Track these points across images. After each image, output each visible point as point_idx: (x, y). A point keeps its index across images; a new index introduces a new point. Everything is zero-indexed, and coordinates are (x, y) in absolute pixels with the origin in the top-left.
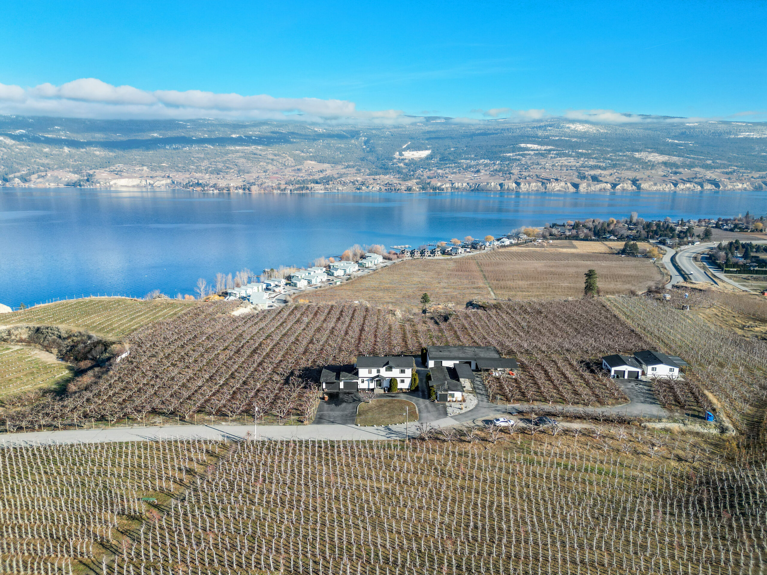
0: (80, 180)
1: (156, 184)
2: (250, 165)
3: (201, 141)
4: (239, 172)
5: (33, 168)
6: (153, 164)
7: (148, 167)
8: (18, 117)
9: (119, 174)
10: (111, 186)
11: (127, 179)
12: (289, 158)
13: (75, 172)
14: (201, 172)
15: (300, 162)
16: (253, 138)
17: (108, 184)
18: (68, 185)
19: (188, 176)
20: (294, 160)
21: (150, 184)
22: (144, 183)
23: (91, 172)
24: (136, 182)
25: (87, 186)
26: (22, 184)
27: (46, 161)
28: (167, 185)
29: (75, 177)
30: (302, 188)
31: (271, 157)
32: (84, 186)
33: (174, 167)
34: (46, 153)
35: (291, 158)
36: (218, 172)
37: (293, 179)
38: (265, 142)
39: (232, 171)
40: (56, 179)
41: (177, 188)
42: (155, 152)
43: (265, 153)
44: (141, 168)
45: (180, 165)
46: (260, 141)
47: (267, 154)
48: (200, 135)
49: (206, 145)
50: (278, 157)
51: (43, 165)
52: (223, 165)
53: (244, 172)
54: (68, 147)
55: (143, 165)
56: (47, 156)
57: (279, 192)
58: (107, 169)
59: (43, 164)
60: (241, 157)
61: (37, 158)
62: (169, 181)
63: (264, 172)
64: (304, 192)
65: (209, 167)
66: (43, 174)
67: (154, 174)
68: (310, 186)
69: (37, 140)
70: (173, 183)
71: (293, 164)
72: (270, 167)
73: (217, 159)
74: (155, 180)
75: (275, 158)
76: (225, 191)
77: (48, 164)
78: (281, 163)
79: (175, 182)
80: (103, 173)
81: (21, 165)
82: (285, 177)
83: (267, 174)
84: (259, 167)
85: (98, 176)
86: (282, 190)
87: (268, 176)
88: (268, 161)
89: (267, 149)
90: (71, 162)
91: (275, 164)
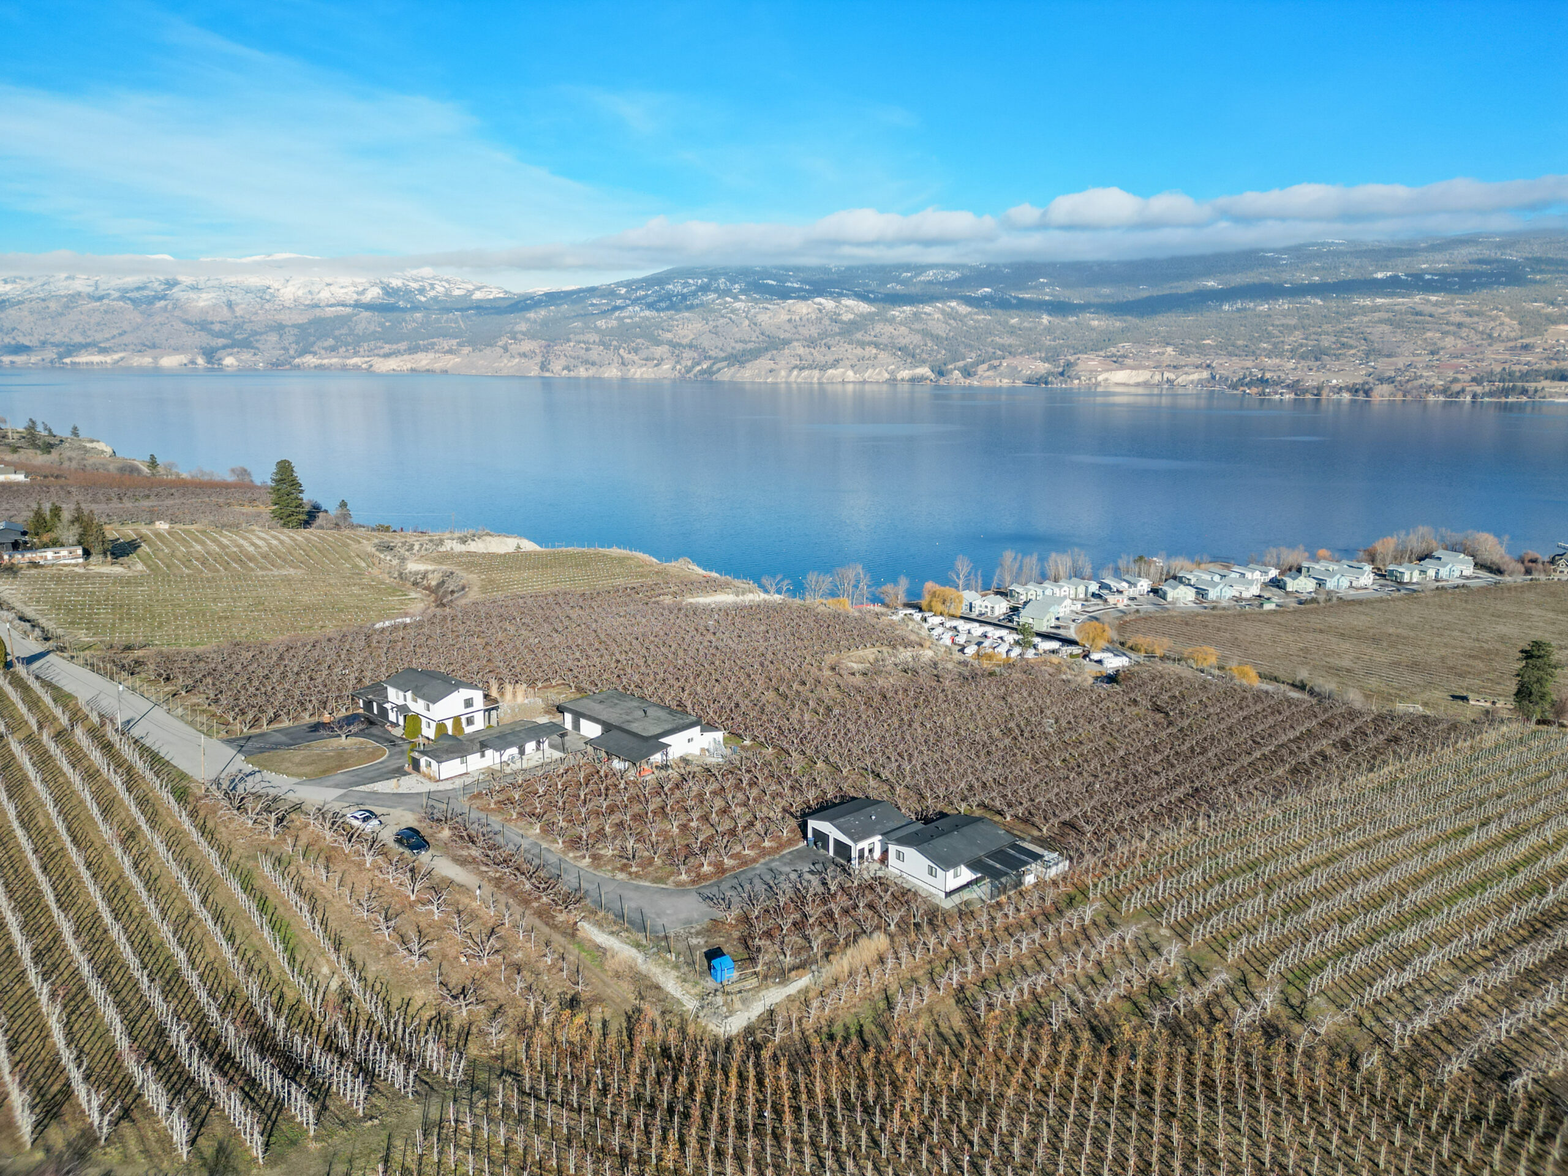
0: (1050, 373)
1: (1180, 380)
2: (1400, 337)
3: (1300, 290)
4: (1368, 354)
5: (987, 352)
6: (1187, 342)
7: (1175, 346)
8: (989, 266)
9: (1118, 362)
10: (1098, 384)
11: (1128, 371)
12: (1507, 320)
13: (1046, 360)
14: (1280, 355)
15: (1537, 329)
16: (1427, 277)
17: (1094, 380)
18: (1029, 382)
19: (1249, 364)
20: (1520, 324)
21: (1168, 380)
22: (1157, 377)
23: (1072, 359)
24: (1143, 376)
25: (1057, 385)
26: (962, 380)
27: (1007, 340)
28: (1200, 381)
29: (1042, 367)
30: (1506, 392)
31: (1457, 318)
32: (1052, 383)
33: (1228, 348)
34: (1013, 326)
35: (1512, 318)
36: (1317, 354)
37: (1499, 369)
38: (1455, 283)
39: (1353, 351)
40: (1013, 372)
41: (1217, 388)
42: (1200, 318)
43: (1443, 311)
44: (1160, 350)
45: (1240, 343)
46: (1443, 283)
47: (1448, 313)
48: (1302, 277)
49: (1309, 298)
50: (1476, 319)
51: (1002, 348)
52: (1334, 339)
53: (1379, 353)
54: (1050, 315)
55: (1168, 344)
56: (1012, 331)
57: (1442, 398)
58: (1102, 353)
59: (1003, 345)
60: (1381, 321)
61: (996, 335)
62: (1205, 374)
63: (1432, 353)
64: (1510, 399)
65: (1301, 345)
66: (996, 363)
67: (1183, 360)
68: (1531, 386)
69: (1004, 304)
70: (1213, 378)
71: (1513, 335)
72: (1449, 341)
73: (1325, 327)
74: (1180, 372)
75: (1468, 320)
76: (1309, 396)
77: (1010, 346)
78: (1482, 333)
79: (1217, 377)
80: (1093, 360)
81: (970, 347)
82: (1479, 364)
83: (1436, 357)
84: (1419, 342)
85: (1081, 366)
86: (1451, 396)
87: (1436, 363)
88: (1447, 328)
89: (1453, 300)
90: (1047, 341)
91: (1464, 335)
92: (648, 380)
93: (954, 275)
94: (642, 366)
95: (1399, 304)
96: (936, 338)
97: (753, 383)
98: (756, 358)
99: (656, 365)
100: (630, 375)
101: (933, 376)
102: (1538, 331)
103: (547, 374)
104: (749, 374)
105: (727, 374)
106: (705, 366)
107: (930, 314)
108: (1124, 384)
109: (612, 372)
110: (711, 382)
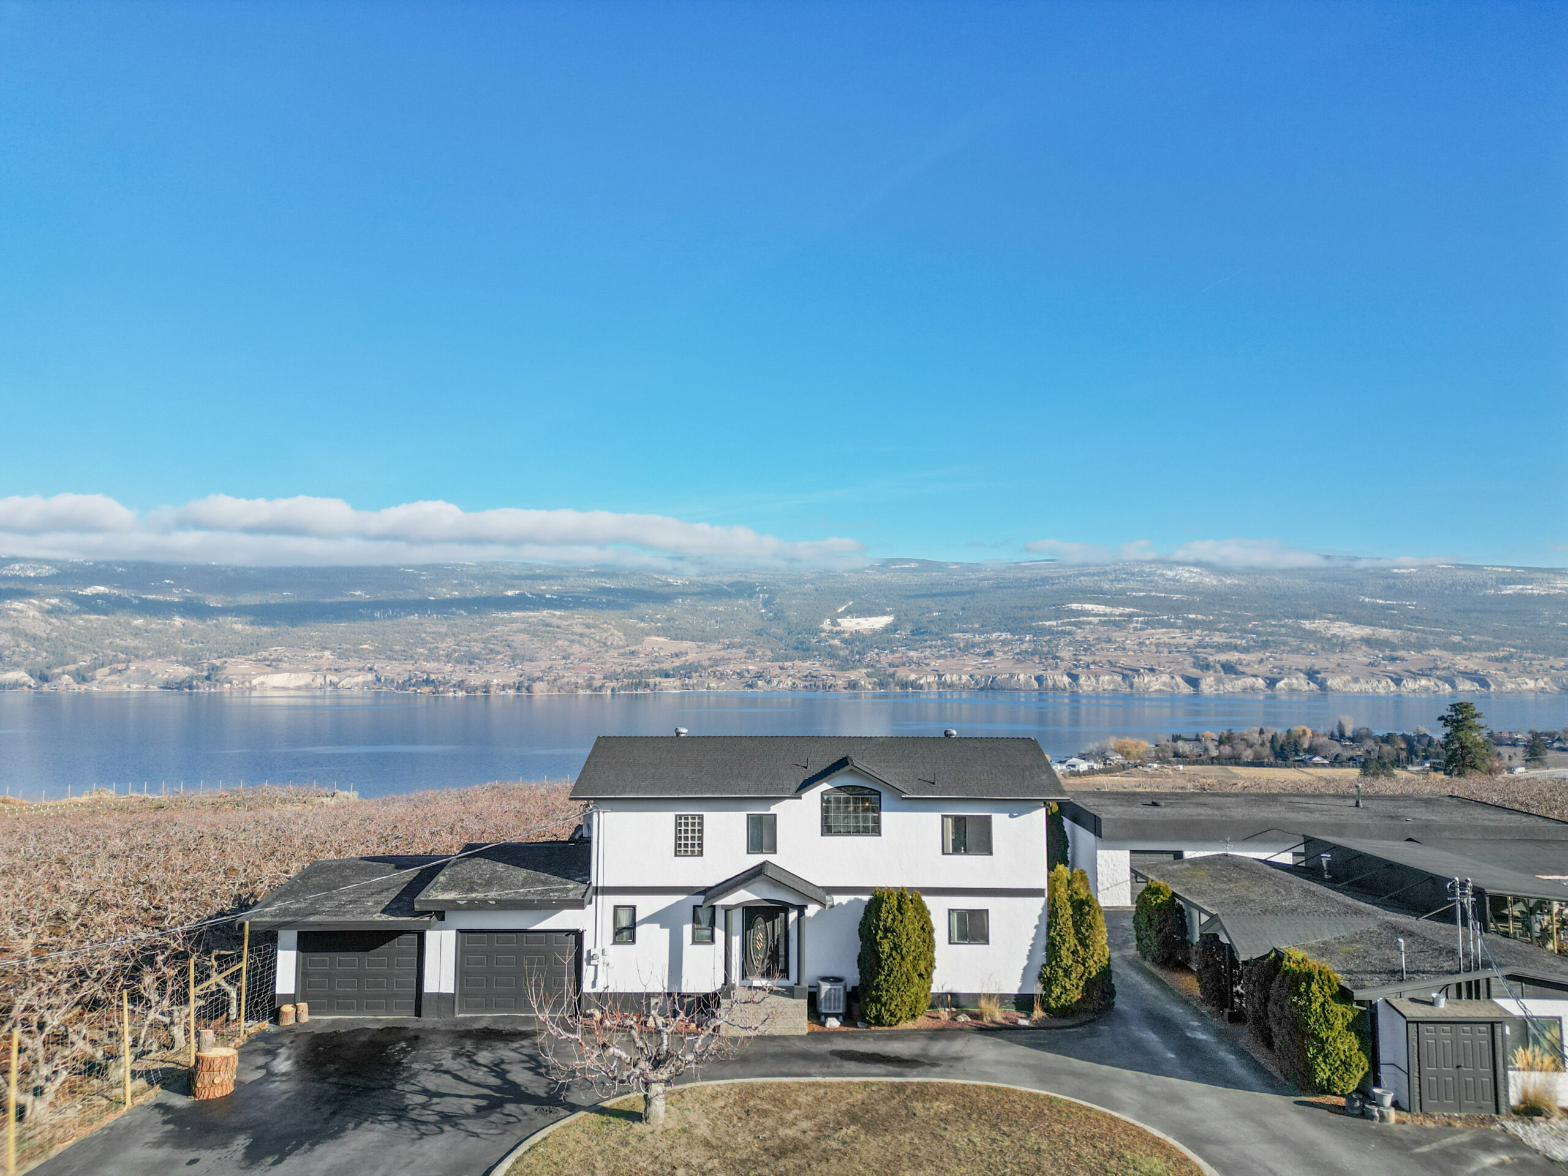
0: (192, 678)
1: (344, 682)
2: (538, 645)
3: (445, 604)
4: (513, 659)
5: (106, 655)
6: (344, 646)
7: (333, 651)
8: (96, 563)
9: (274, 665)
10: (252, 688)
11: (287, 675)
12: (616, 632)
13: (186, 663)
14: (437, 659)
15: (637, 640)
16: (548, 596)
17: (248, 684)
18: (167, 686)
19: (410, 667)
20: (625, 635)
21: (331, 683)
22: (320, 680)
23: (218, 663)
24: (304, 679)
25: (204, 689)
26: (76, 686)
27: (132, 642)
28: (365, 684)
29: (183, 672)
30: (636, 686)
31: (579, 630)
32: (198, 687)
33: (385, 651)
34: (137, 628)
35: (619, 631)
36: (471, 659)
37: (619, 670)
38: (571, 602)
39: (500, 656)
40: (146, 677)
41: (384, 689)
42: (352, 624)
43: (567, 623)
44: (318, 654)
45: (397, 648)
46: (559, 602)
47: (571, 625)
48: (443, 592)
49: (455, 611)
50: (593, 630)
51: (125, 650)
52: (482, 645)
53: (523, 658)
54: (184, 617)
55: (324, 648)
56: (137, 633)
57: (589, 692)
58: (252, 657)
59: (127, 648)
60: (519, 631)
61: (115, 637)
62: (370, 677)
63: (564, 658)
64: (640, 692)
65: (455, 651)
66: (121, 666)
67: (343, 663)
68: (652, 681)
69: (124, 605)
70: (379, 680)
71: (621, 643)
72: (576, 648)
73: (472, 635)
74: (342, 675)
75: (587, 631)
76: (479, 693)
77: (136, 648)
78: (599, 641)
79: (383, 679)
80: (242, 663)
81: (84, 650)
82: (604, 666)
83: (569, 661)
84: (553, 649)
85: (230, 670)
86: (595, 689)
87: (570, 665)
88: (573, 638)
89: (572, 614)
90: (183, 644)
91: (586, 643)
93: (46, 571)
95: (531, 617)
96: (34, 639)
101: (32, 682)
102: (638, 641)
107: (21, 612)
108: (283, 688)
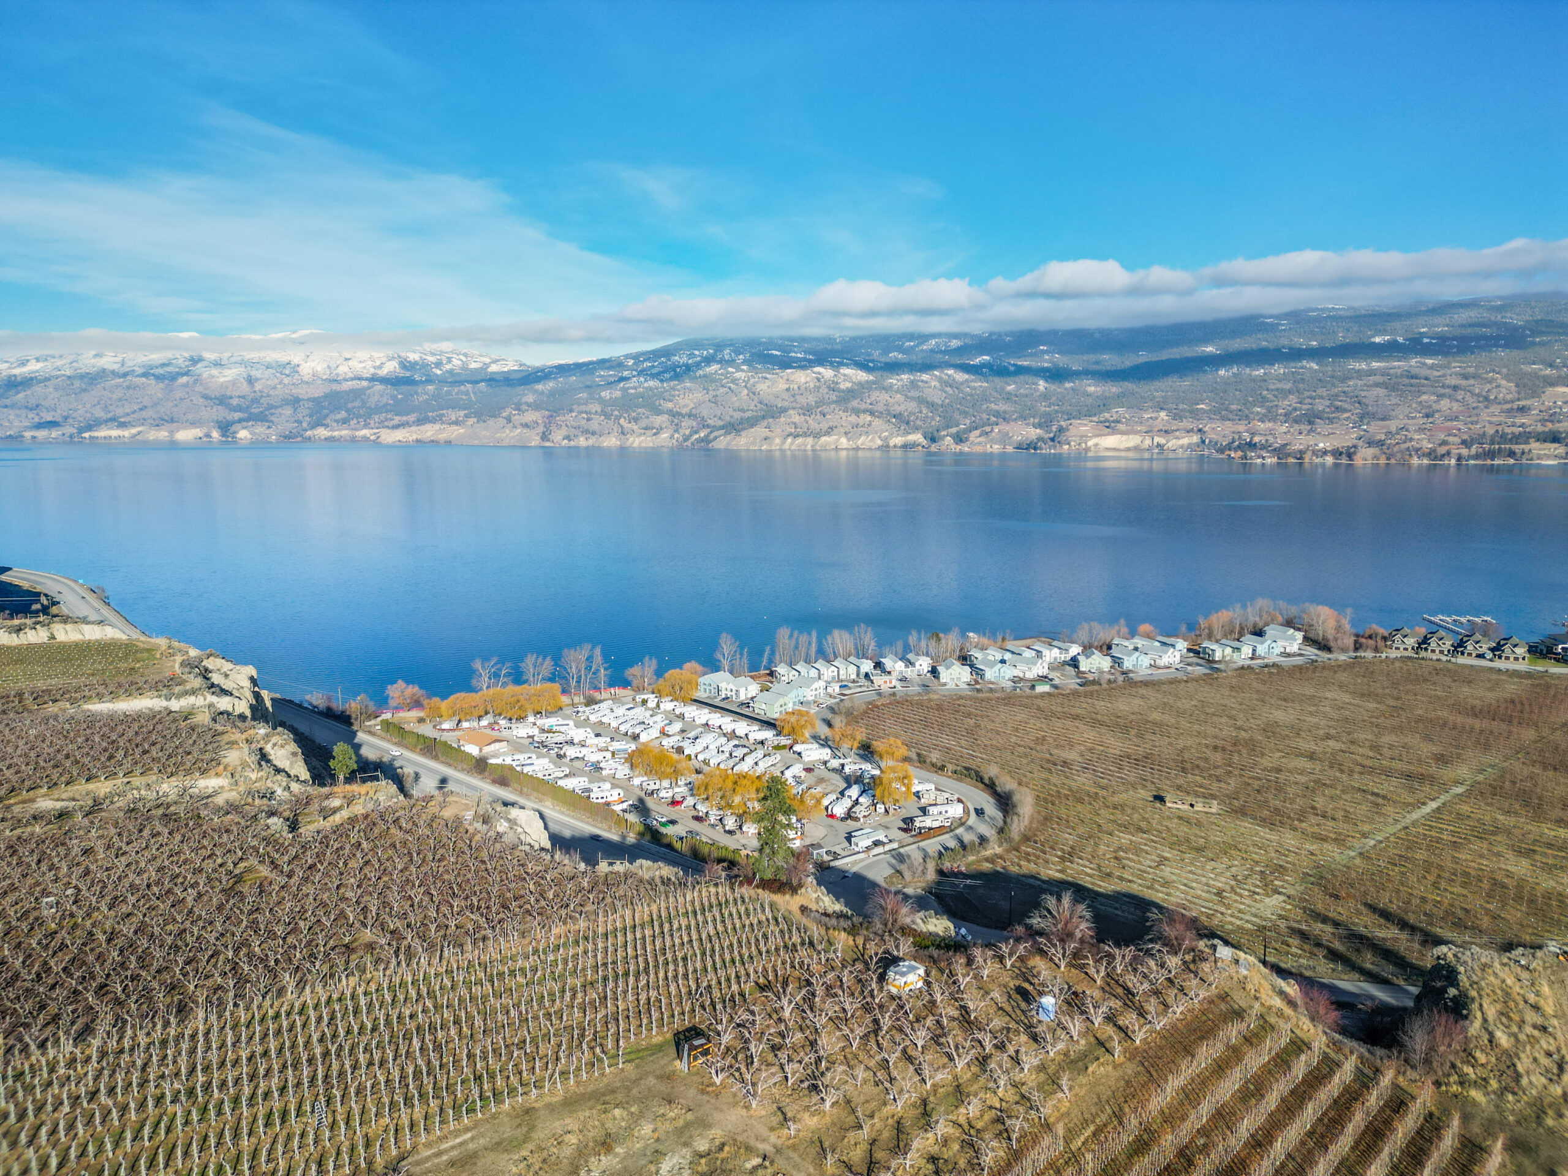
0: (1040, 439)
1: (1170, 444)
2: (1394, 400)
3: (1297, 354)
4: (1362, 418)
5: (981, 419)
6: (1181, 406)
7: (1169, 411)
8: (991, 334)
9: (1110, 427)
10: (1087, 449)
11: (1120, 436)
12: (1504, 382)
13: (1039, 426)
14: (1274, 419)
15: (1533, 391)
16: (1426, 340)
17: (1084, 445)
18: (1019, 447)
19: (1240, 428)
20: (1517, 386)
21: (1159, 445)
22: (1148, 442)
23: (1064, 424)
24: (1133, 441)
25: (1046, 450)
26: (953, 446)
27: (1002, 407)
28: (1189, 446)
29: (1033, 433)
30: (1491, 455)
31: (1453, 381)
32: (1041, 449)
33: (1221, 413)
34: (1009, 393)
35: (1508, 381)
36: (1311, 419)
37: (1491, 432)
38: (1454, 346)
39: (1346, 415)
40: (1005, 438)
41: (1206, 452)
42: (1196, 383)
43: (1439, 374)
44: (1153, 415)
45: (1234, 407)
46: (1442, 346)
47: (1444, 376)
48: (1300, 342)
49: (1304, 363)
50: (1472, 382)
51: (997, 414)
52: (1328, 403)
53: (1373, 416)
54: (1047, 381)
55: (1162, 409)
56: (1008, 398)
57: (1426, 461)
58: (1095, 419)
59: (998, 411)
60: (1377, 385)
61: (991, 402)
62: (1195, 439)
63: (1427, 416)
64: (1496, 462)
65: (1295, 409)
66: (988, 429)
67: (1176, 424)
68: (1517, 448)
69: (1002, 372)
70: (1203, 442)
71: (1509, 397)
72: (1445, 404)
73: (1320, 391)
74: (1170, 436)
75: (1464, 383)
76: (1292, 460)
77: (1005, 412)
78: (1478, 395)
79: (1207, 441)
80: (1086, 425)
81: (965, 414)
82: (1472, 427)
83: (1430, 420)
84: (1414, 405)
85: (1073, 431)
86: (1435, 458)
87: (1428, 426)
88: (1442, 391)
89: (1449, 363)
90: (1043, 408)
91: (1460, 397)
92: (646, 448)
93: (955, 343)
94: (641, 435)
95: (1394, 368)
96: (932, 406)
97: (748, 450)
98: (752, 426)
99: (655, 434)
100: (628, 444)
101: (925, 442)
102: (1535, 393)
103: (548, 444)
104: (743, 442)
105: (723, 442)
106: (702, 435)
107: (926, 382)
108: (1115, 449)
109: (611, 442)
110: (708, 450)
